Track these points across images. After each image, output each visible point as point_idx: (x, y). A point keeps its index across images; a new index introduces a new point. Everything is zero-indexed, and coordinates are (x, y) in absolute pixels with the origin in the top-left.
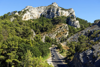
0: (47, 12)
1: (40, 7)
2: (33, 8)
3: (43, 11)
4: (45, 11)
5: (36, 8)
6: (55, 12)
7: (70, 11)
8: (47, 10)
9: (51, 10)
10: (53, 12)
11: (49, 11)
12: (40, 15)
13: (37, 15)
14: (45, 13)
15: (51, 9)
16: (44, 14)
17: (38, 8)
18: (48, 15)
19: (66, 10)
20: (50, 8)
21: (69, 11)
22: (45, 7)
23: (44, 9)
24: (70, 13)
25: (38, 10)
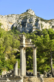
0: (21, 23)
1: (10, 15)
2: (1, 17)
3: (14, 21)
4: (18, 21)
5: (5, 16)
6: (34, 24)
7: (52, 22)
8: (21, 20)
9: (28, 21)
10: (30, 23)
11: (24, 21)
12: (10, 27)
13: (7, 27)
14: (19, 24)
15: (27, 19)
16: (17, 26)
17: (8, 16)
18: (22, 28)
19: (46, 21)
20: (26, 17)
21: (50, 23)
22: (18, 16)
23: (16, 19)
24: (52, 25)
25: (8, 19)
